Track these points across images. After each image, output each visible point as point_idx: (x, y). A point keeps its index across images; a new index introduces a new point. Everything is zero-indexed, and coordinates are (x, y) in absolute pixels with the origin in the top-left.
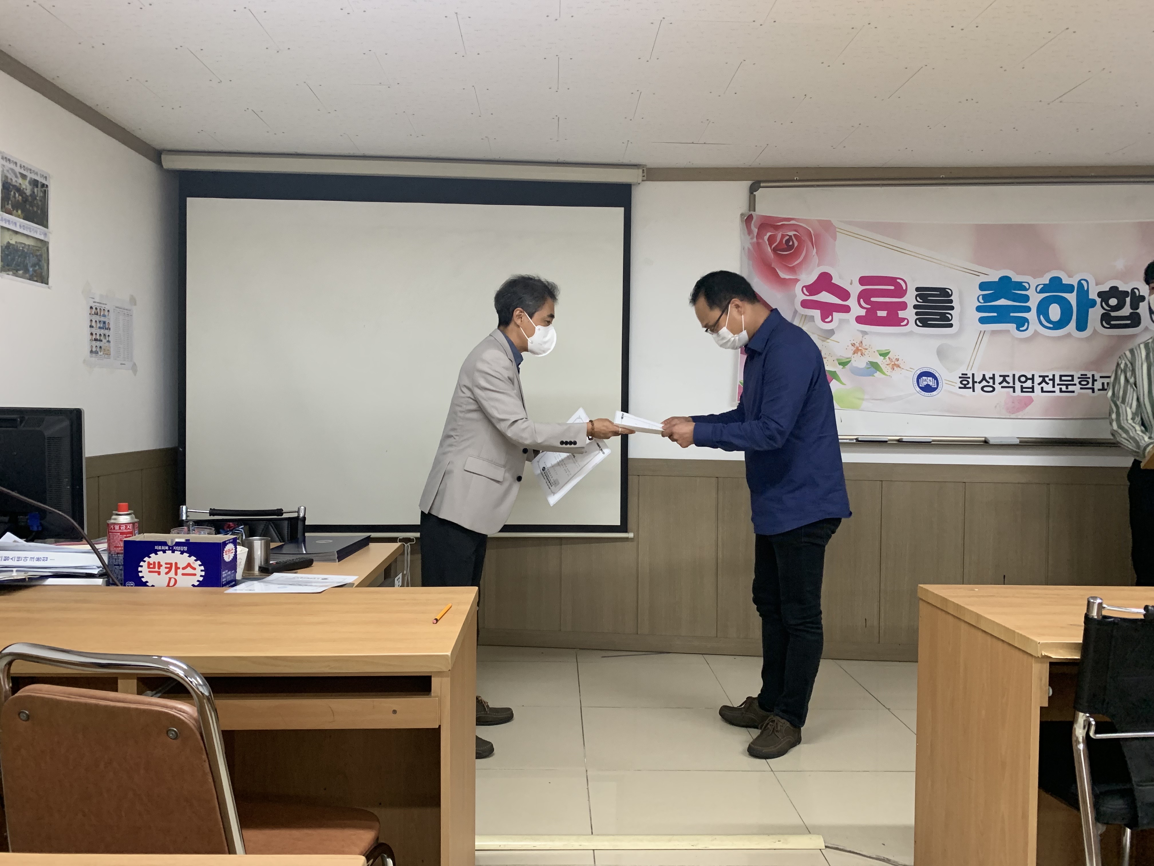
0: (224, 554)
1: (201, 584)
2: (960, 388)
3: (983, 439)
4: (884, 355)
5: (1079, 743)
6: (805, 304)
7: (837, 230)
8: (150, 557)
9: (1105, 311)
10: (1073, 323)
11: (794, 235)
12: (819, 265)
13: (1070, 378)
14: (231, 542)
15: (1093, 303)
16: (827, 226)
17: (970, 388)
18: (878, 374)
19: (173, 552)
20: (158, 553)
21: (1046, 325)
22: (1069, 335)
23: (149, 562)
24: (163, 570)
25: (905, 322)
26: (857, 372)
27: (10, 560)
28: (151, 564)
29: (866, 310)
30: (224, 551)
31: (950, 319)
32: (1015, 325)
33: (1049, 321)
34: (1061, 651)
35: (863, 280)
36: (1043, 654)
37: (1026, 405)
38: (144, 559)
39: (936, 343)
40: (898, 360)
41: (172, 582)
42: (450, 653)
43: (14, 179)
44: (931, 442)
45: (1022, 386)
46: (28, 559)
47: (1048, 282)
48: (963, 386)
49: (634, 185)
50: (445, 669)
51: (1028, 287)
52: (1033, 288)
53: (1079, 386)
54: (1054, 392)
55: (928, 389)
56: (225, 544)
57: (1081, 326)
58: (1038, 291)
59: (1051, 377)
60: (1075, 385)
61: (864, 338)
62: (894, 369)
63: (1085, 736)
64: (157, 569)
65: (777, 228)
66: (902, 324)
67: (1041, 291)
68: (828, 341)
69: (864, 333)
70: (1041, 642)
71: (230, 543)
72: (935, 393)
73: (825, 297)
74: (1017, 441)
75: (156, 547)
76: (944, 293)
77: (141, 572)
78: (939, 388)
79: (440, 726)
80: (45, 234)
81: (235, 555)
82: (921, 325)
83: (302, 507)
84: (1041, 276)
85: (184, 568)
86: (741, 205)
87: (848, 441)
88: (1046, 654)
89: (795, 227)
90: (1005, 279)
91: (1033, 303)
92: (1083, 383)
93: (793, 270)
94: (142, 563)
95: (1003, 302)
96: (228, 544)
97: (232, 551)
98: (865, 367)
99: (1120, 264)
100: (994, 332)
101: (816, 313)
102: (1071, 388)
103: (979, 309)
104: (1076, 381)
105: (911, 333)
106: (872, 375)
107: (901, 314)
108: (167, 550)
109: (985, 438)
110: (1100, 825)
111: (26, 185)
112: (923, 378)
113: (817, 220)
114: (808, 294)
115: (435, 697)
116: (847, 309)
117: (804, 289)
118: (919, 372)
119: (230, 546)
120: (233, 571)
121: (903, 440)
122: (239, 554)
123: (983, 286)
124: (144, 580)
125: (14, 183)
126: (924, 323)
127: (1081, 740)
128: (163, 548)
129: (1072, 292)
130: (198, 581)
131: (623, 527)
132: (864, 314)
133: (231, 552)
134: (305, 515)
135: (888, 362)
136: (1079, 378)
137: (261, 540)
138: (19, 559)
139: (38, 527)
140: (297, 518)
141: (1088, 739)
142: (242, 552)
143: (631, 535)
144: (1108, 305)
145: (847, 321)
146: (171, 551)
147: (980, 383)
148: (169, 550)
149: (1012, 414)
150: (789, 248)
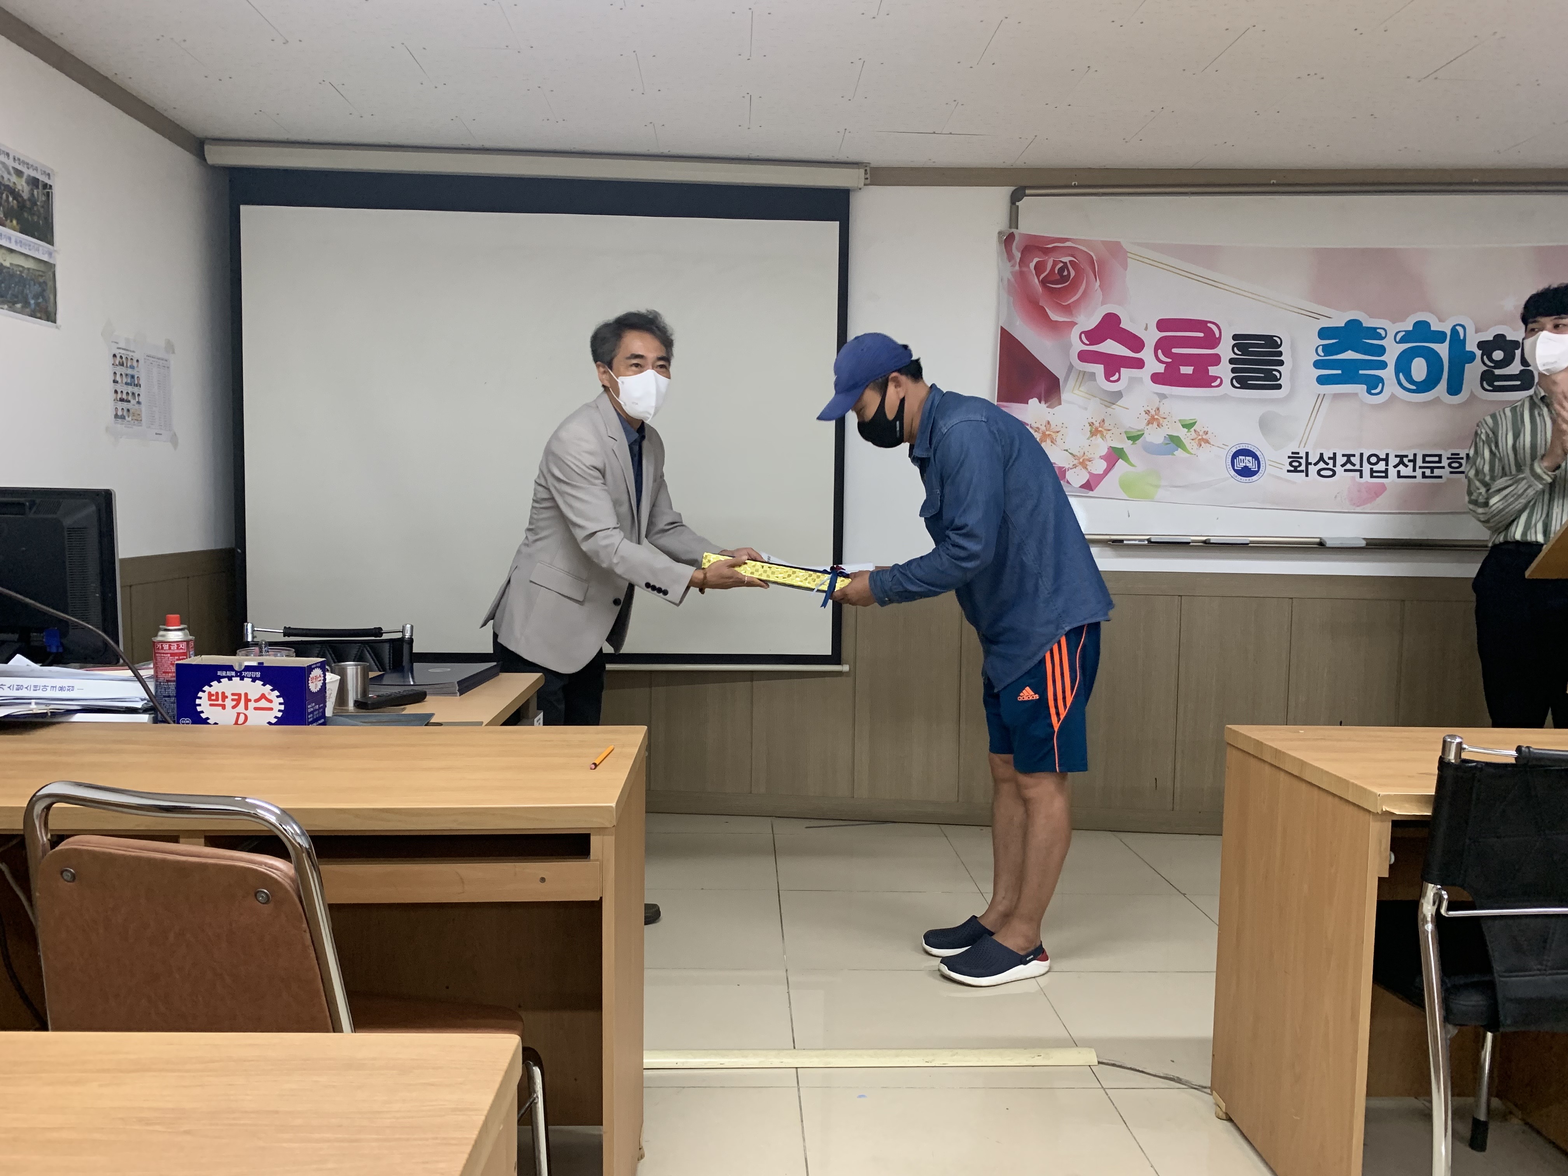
0: (310, 682)
1: (280, 721)
2: (1289, 471)
3: (1318, 540)
4: (1189, 426)
5: (1427, 922)
6: (1084, 356)
7: (1129, 255)
8: (211, 686)
9: (1486, 368)
10: (1443, 384)
11: (1070, 261)
12: (1103, 303)
13: (1436, 459)
14: (319, 667)
15: (1471, 357)
16: (1116, 250)
17: (1302, 471)
18: (1179, 452)
19: (242, 679)
20: (222, 680)
21: (1405, 386)
22: (1437, 400)
23: (209, 693)
24: (229, 703)
25: (1218, 382)
26: (1153, 450)
27: (24, 689)
28: (213, 695)
29: (1165, 365)
30: (310, 679)
31: (1278, 378)
32: (1365, 387)
33: (1411, 380)
34: (1407, 805)
35: (1163, 325)
36: (1384, 810)
37: (1377, 495)
38: (204, 689)
39: (1259, 411)
40: (1207, 433)
41: (241, 719)
42: (615, 803)
43: (6, 177)
44: (1248, 544)
45: (1371, 469)
46: (49, 688)
47: (1411, 328)
48: (1293, 469)
49: (854, 190)
50: (607, 825)
51: (1384, 335)
52: (1390, 336)
53: (1448, 470)
54: (1415, 477)
55: (1246, 472)
56: (310, 668)
57: (1454, 388)
58: (1398, 340)
59: (1411, 457)
60: (1443, 467)
61: (1162, 403)
62: (1201, 445)
63: (1434, 914)
64: (220, 702)
65: (1046, 251)
66: (1213, 384)
67: (1402, 341)
68: (1114, 406)
69: (1163, 396)
70: (1382, 793)
71: (316, 667)
72: (1254, 478)
73: (1110, 347)
74: (1363, 544)
75: (219, 673)
76: (1271, 342)
77: (200, 705)
78: (1260, 471)
79: (601, 898)
80: (50, 251)
81: (324, 684)
82: (1239, 386)
83: (408, 626)
84: (1403, 320)
85: (256, 701)
86: (999, 220)
87: (1137, 542)
88: (1388, 809)
89: (1072, 251)
90: (1353, 324)
91: (1391, 356)
92: (1454, 465)
93: (1068, 309)
94: (200, 694)
95: (1350, 355)
96: (314, 668)
97: (320, 679)
98: (1162, 443)
99: (1508, 304)
100: (1336, 396)
101: (1099, 369)
102: (1437, 472)
103: (1318, 365)
104: (1445, 462)
105: (1225, 397)
106: (1171, 453)
107: (1213, 371)
108: (233, 676)
109: (1321, 538)
110: (1450, 1027)
111: (22, 185)
112: (1240, 457)
113: (1103, 242)
114: (1088, 343)
115: (597, 860)
116: (1139, 364)
117: (1083, 336)
118: (1234, 450)
119: (317, 672)
120: (322, 705)
121: (1211, 542)
122: (329, 682)
123: (1324, 333)
124: (203, 716)
126: (1243, 383)
127: (1429, 919)
128: (229, 674)
129: (1443, 342)
130: (276, 717)
131: (835, 657)
132: (1163, 371)
133: (318, 679)
134: (412, 635)
135: (1194, 435)
136: (1448, 458)
137: (356, 665)
138: (36, 688)
139: (58, 647)
140: (402, 640)
141: (1438, 917)
142: (332, 678)
143: (845, 668)
144: (1490, 359)
145: (1140, 380)
146: (239, 678)
147: (1315, 464)
148: (237, 676)
149: (1358, 506)
150: (1063, 279)
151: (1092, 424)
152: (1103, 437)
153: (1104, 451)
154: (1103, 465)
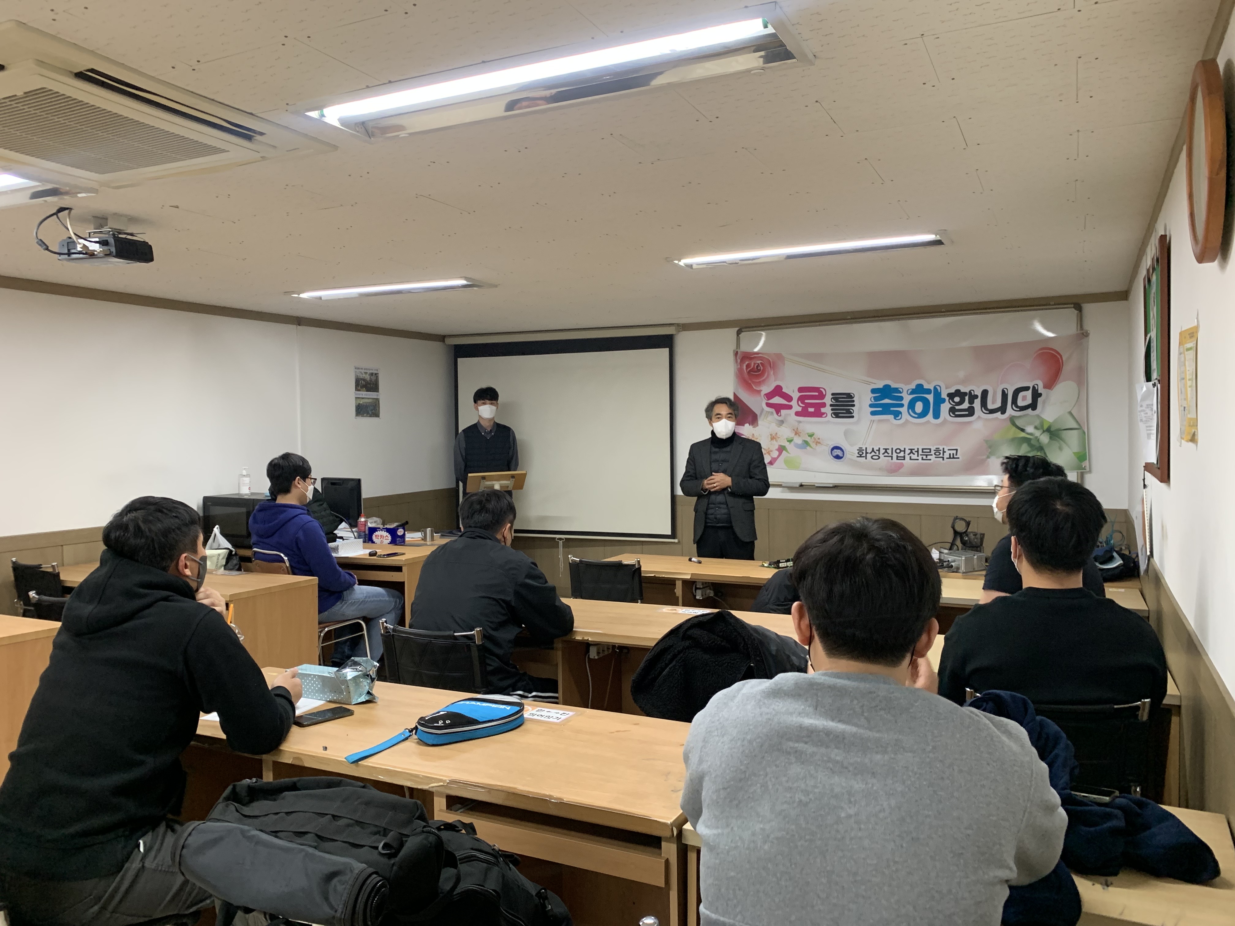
2: (857, 457)
4: (811, 436)
6: (767, 405)
7: (786, 358)
9: (952, 406)
10: (931, 414)
11: (761, 363)
12: (775, 381)
13: (929, 451)
15: (944, 401)
16: (780, 357)
17: (864, 457)
18: (808, 448)
21: (914, 415)
22: (928, 422)
25: (825, 415)
26: (798, 446)
29: (802, 408)
31: (852, 412)
32: (893, 416)
33: (915, 413)
35: (801, 390)
37: (899, 468)
39: (845, 428)
40: (820, 439)
43: (361, 375)
45: (897, 456)
47: (914, 388)
48: (859, 456)
49: (677, 334)
51: (902, 391)
52: (905, 391)
53: (934, 456)
54: (918, 460)
55: (838, 457)
58: (907, 393)
60: (932, 455)
61: (802, 424)
62: (817, 445)
65: (751, 359)
66: (823, 416)
67: (912, 393)
68: (781, 427)
69: (800, 422)
72: (841, 460)
73: (777, 400)
76: (849, 396)
78: (845, 457)
80: (377, 395)
82: (835, 417)
84: (910, 383)
85: (386, 537)
86: (732, 346)
89: (762, 358)
90: (887, 387)
91: (906, 402)
92: (938, 454)
95: (886, 401)
98: (801, 444)
99: (961, 374)
100: (880, 421)
101: (774, 410)
102: (929, 457)
103: (871, 406)
104: (933, 452)
105: (828, 422)
106: (805, 448)
107: (823, 410)
111: (367, 377)
112: (836, 450)
113: (774, 353)
114: (768, 399)
116: (790, 407)
117: (765, 396)
118: (832, 447)
123: (873, 391)
125: (361, 377)
126: (836, 415)
129: (930, 393)
132: (801, 410)
135: (814, 440)
136: (935, 450)
143: (677, 541)
144: (954, 402)
147: (870, 453)
149: (891, 472)
150: (759, 370)
151: (771, 435)
152: (776, 441)
153: (777, 447)
154: (777, 453)
